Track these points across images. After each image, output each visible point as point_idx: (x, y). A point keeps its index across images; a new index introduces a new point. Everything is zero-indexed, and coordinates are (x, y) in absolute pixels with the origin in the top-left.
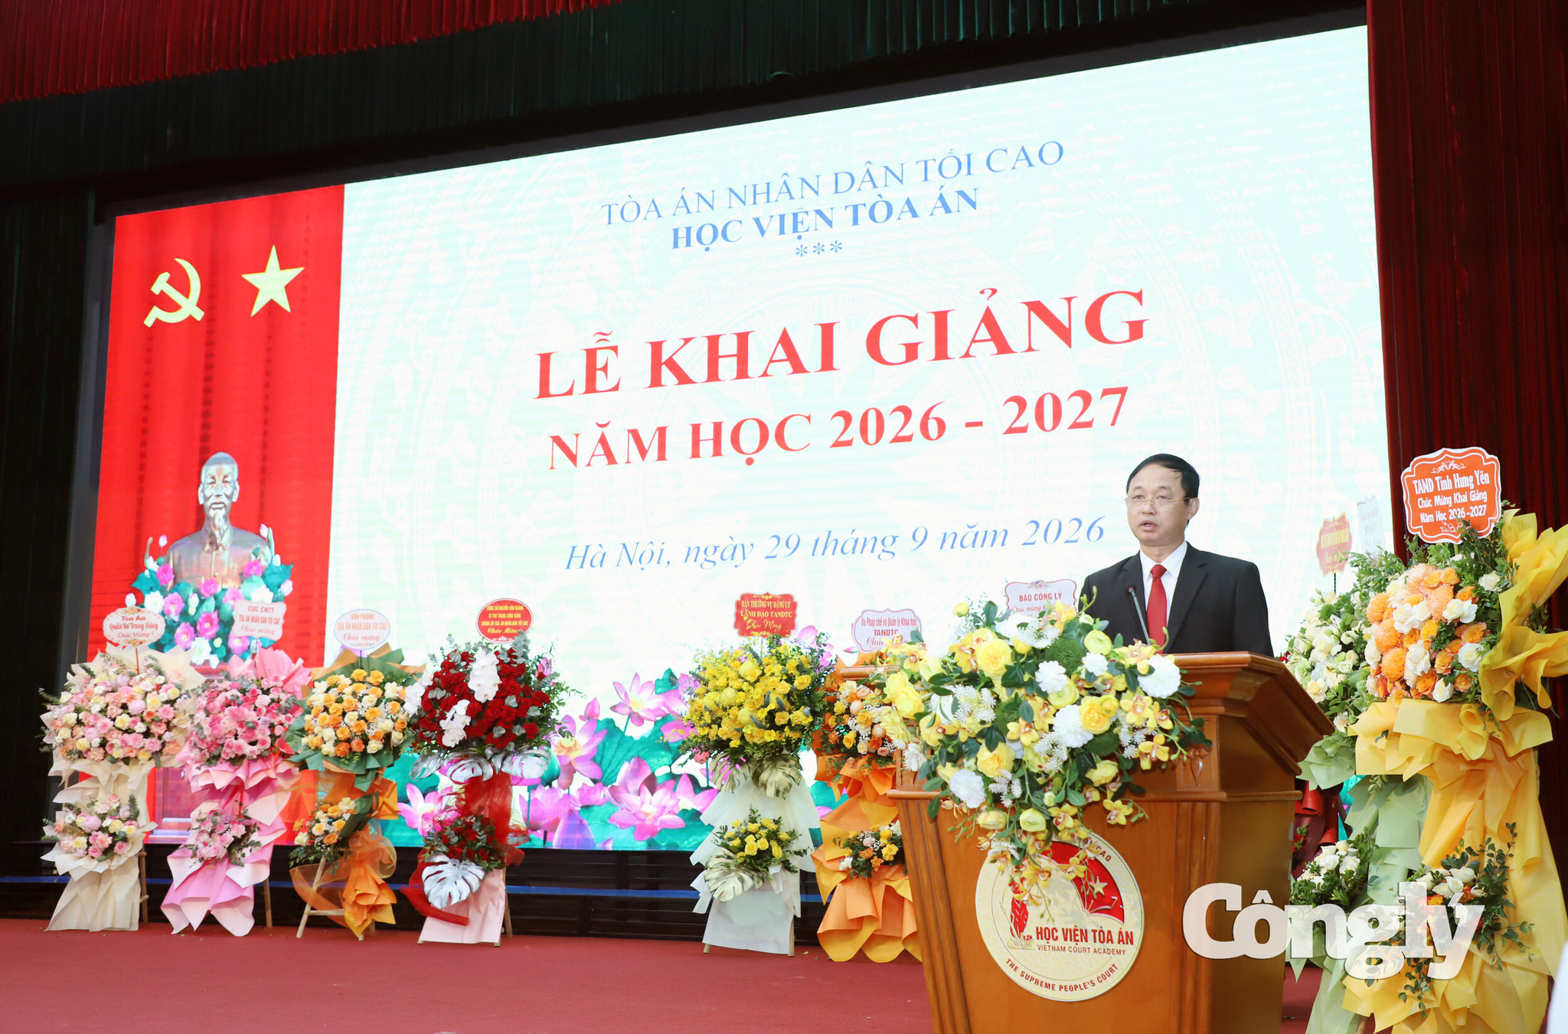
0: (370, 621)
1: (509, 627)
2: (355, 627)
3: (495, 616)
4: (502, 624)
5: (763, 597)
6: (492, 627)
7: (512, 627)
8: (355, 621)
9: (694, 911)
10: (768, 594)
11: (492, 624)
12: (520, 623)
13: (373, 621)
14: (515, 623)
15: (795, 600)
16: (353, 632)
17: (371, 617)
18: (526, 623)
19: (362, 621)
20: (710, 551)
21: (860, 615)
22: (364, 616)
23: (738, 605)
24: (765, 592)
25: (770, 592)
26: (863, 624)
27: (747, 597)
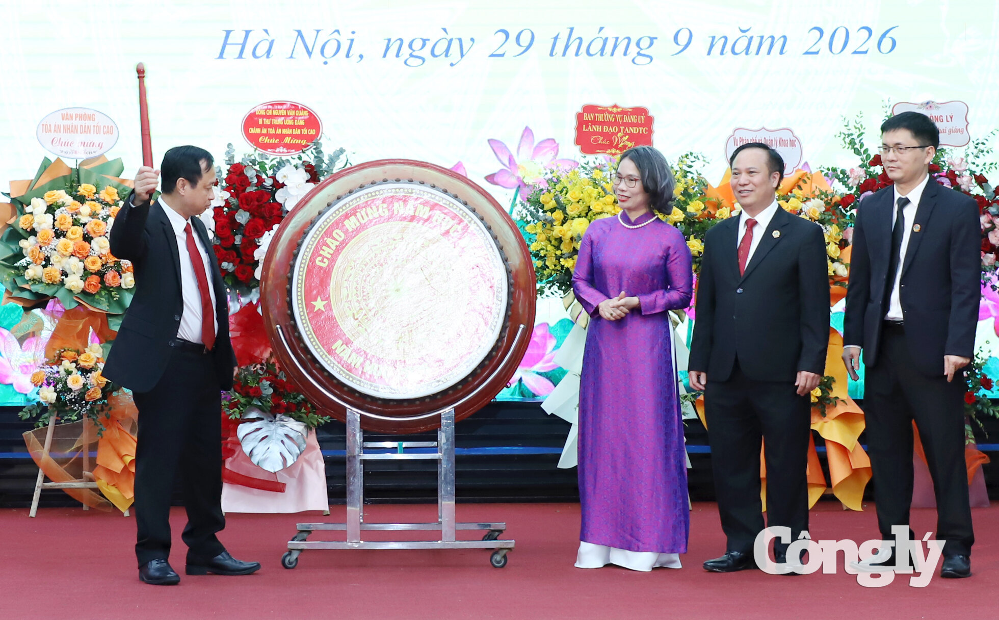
0: (88, 123)
1: (288, 135)
2: (67, 129)
3: (267, 122)
4: (279, 131)
5: (610, 110)
6: (265, 135)
7: (293, 136)
8: (68, 123)
10: (615, 106)
11: (264, 131)
12: (305, 131)
13: (95, 123)
14: (297, 132)
15: (650, 114)
16: (65, 137)
17: (91, 118)
18: (313, 132)
19: (78, 123)
20: (417, 45)
21: (731, 133)
22: (81, 117)
23: (580, 116)
24: (612, 104)
25: (619, 104)
27: (589, 109)
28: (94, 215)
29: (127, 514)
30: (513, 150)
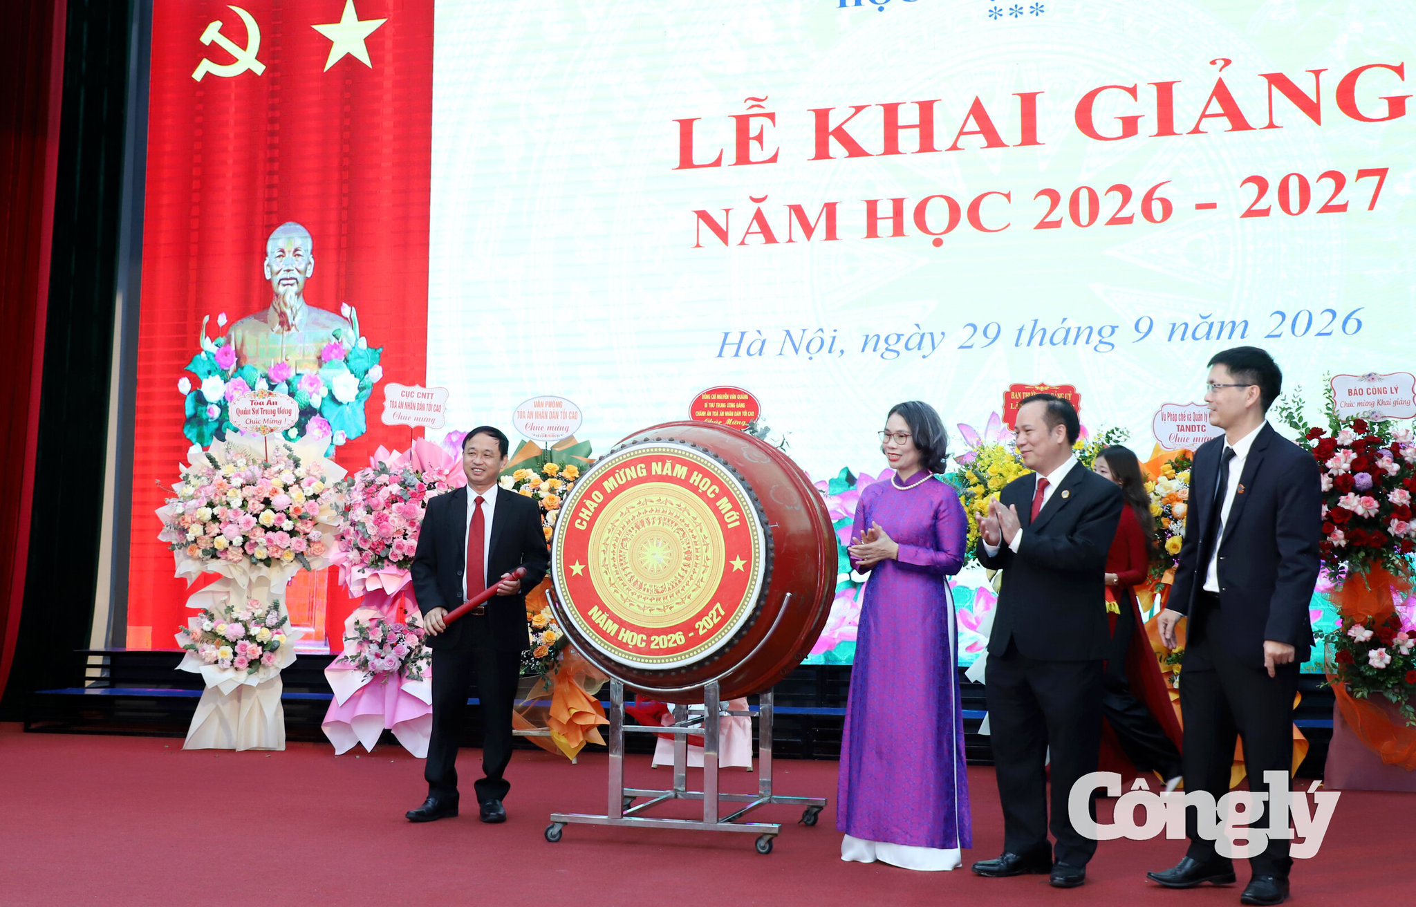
0: (557, 409)
1: (730, 417)
2: (539, 415)
3: (712, 405)
4: (722, 414)
5: (1038, 388)
6: (710, 417)
7: (735, 418)
8: (540, 409)
9: (979, 733)
10: (1043, 385)
11: (709, 414)
12: (745, 414)
13: (562, 410)
14: (738, 414)
15: (1077, 391)
16: (537, 422)
17: (559, 405)
18: (752, 414)
19: (548, 409)
20: (893, 340)
21: (1159, 408)
22: (550, 404)
23: (1007, 395)
24: (1039, 382)
25: (1045, 383)
26: (1164, 419)
27: (1016, 388)
28: (552, 490)
29: (574, 762)
30: (981, 432)
